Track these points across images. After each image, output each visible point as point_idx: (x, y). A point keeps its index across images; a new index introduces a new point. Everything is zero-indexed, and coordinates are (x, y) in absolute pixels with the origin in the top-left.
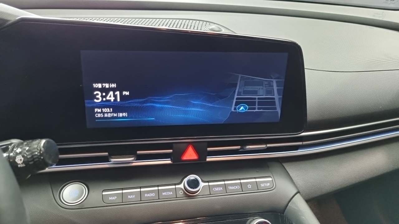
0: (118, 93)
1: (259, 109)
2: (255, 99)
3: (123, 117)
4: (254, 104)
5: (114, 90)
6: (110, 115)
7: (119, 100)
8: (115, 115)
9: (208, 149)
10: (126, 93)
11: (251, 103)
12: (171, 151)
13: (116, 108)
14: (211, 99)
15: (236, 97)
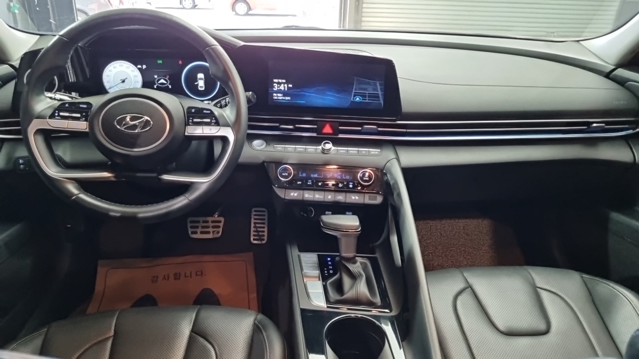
0: (286, 85)
1: (369, 100)
2: (366, 93)
3: (288, 100)
4: (365, 96)
5: (284, 83)
6: (281, 98)
7: (286, 89)
8: (284, 98)
9: (340, 128)
10: (290, 86)
11: (363, 96)
12: (316, 126)
13: (285, 94)
14: (338, 92)
15: (354, 91)
